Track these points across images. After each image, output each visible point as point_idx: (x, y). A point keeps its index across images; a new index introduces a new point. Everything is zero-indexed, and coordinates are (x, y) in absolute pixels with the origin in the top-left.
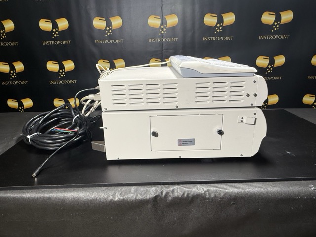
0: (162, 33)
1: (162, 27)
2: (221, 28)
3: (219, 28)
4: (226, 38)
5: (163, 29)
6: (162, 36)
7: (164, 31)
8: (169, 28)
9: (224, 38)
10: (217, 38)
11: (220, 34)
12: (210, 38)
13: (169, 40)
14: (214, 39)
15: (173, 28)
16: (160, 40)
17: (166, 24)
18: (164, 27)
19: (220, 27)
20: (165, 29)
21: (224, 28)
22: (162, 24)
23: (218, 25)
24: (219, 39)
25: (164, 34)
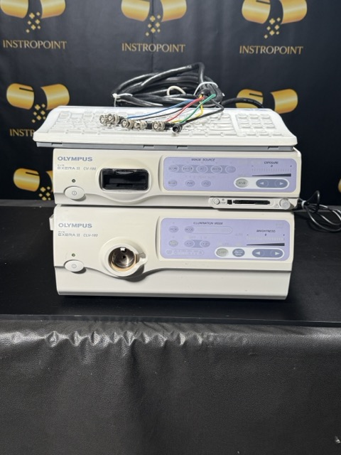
0: (151, 33)
1: (152, 19)
2: (277, 27)
3: (273, 27)
4: (289, 50)
5: (153, 24)
6: (152, 39)
7: (156, 29)
8: (166, 22)
9: (283, 50)
10: (270, 50)
11: (275, 41)
12: (255, 49)
13: (165, 48)
14: (264, 50)
15: (175, 24)
16: (146, 47)
17: (161, 15)
18: (157, 20)
19: (275, 24)
20: (158, 25)
21: (284, 28)
22: (152, 13)
23: (272, 21)
24: (274, 50)
25: (156, 36)
